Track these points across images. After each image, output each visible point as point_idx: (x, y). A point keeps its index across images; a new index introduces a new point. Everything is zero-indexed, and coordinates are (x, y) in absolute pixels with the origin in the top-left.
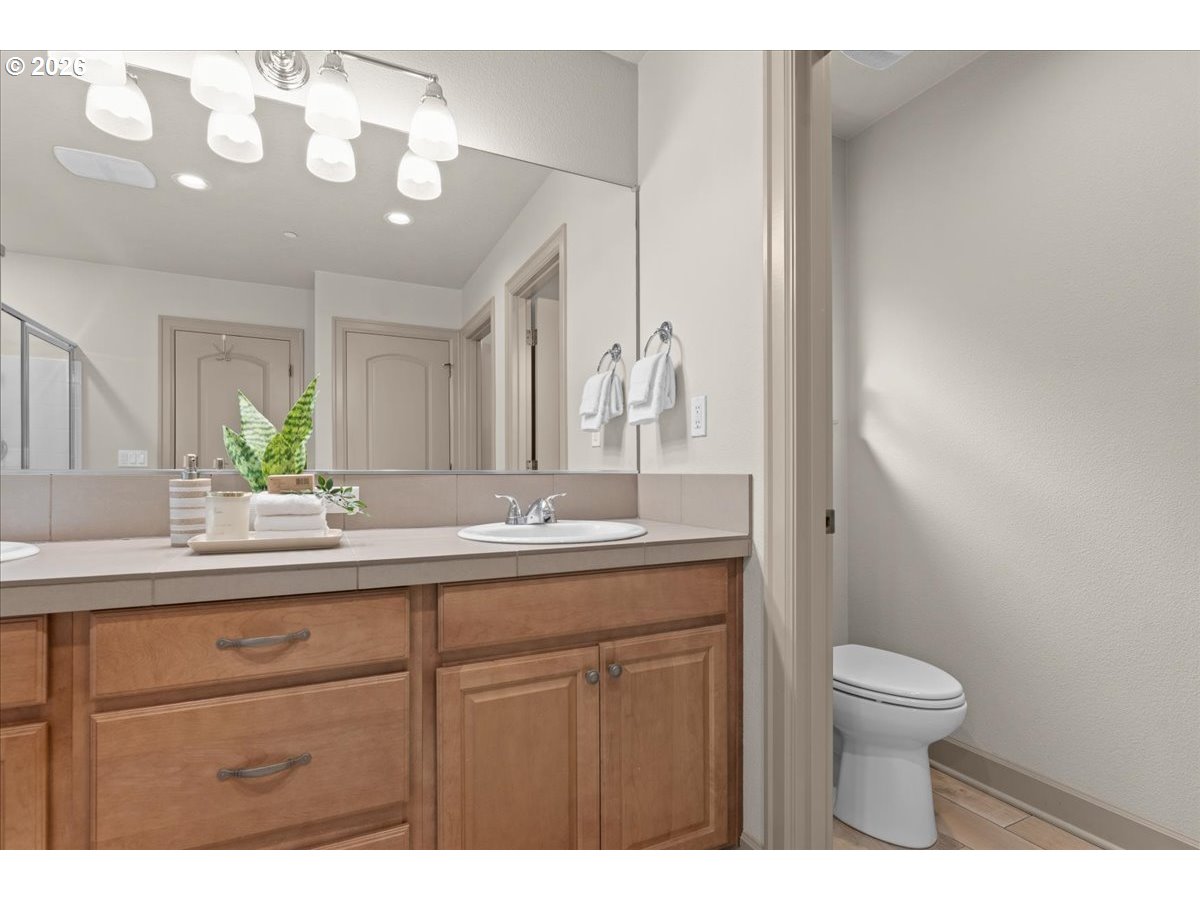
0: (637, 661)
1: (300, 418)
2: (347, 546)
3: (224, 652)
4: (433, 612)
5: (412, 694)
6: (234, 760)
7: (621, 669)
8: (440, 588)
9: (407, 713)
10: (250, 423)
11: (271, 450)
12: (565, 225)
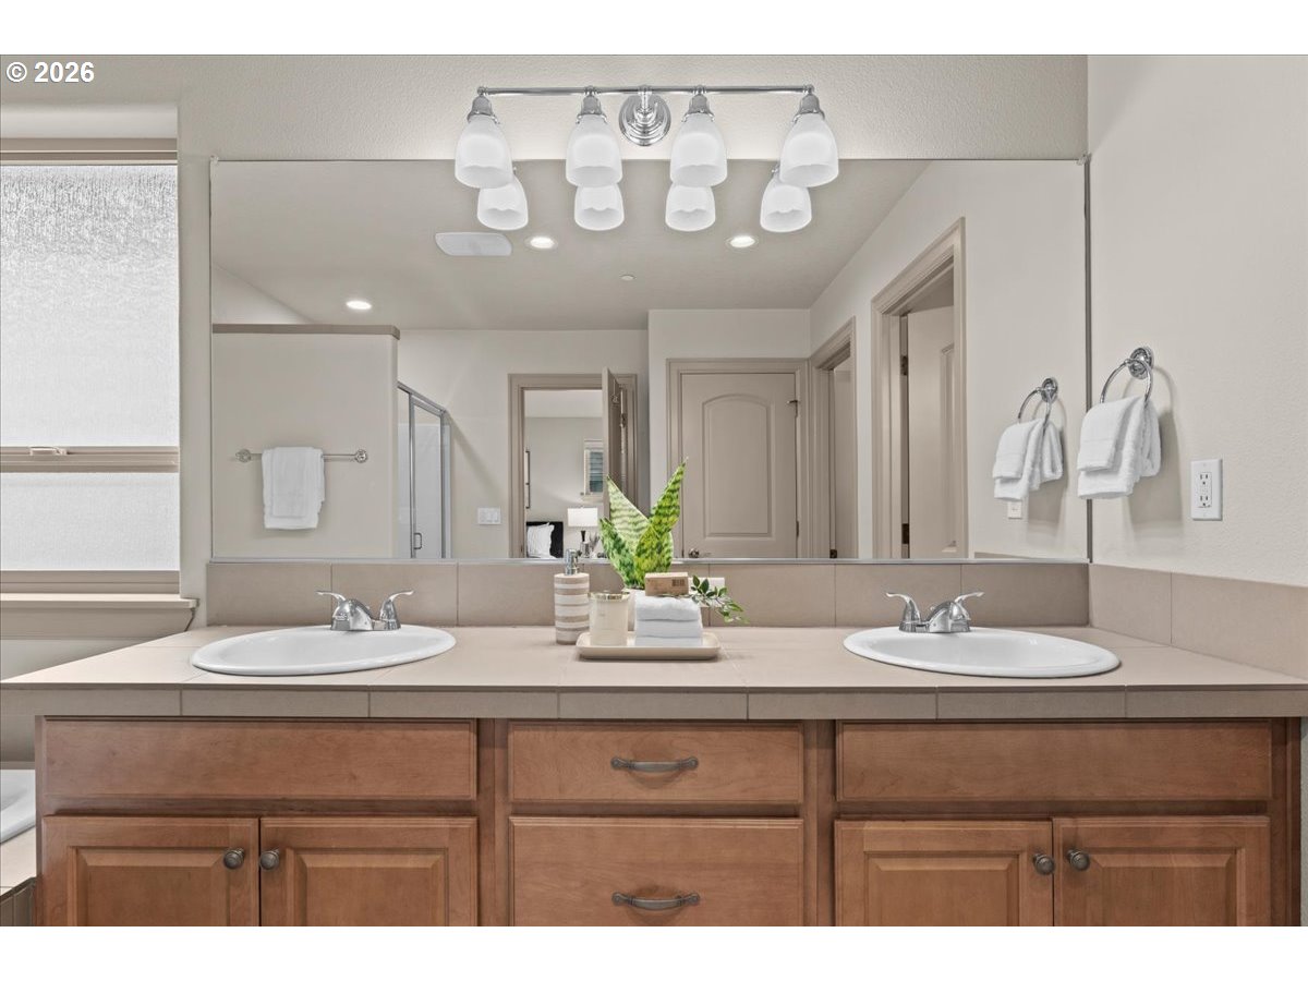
0: (1112, 851)
1: (669, 507)
2: (726, 659)
3: (618, 772)
4: (829, 751)
5: (806, 845)
6: (628, 886)
7: (1088, 860)
8: (839, 726)
9: (801, 867)
10: (619, 510)
11: (643, 544)
12: (963, 219)
